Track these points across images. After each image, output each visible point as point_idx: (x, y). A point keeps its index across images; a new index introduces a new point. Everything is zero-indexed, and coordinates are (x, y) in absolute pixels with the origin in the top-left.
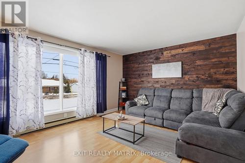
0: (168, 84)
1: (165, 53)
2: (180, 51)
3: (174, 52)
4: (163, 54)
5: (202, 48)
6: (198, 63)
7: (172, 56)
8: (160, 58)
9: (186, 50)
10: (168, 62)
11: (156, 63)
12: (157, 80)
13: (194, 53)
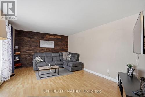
0: (48, 51)
1: (47, 36)
2: (53, 37)
3: (51, 37)
4: (46, 36)
5: (60, 38)
6: (59, 43)
7: (50, 38)
8: (44, 38)
9: (55, 37)
10: (48, 40)
11: (42, 40)
12: (42, 48)
13: (58, 39)
